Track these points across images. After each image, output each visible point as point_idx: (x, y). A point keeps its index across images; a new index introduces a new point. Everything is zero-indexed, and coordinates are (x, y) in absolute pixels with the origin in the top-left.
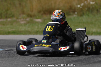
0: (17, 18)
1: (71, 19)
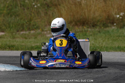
0: (43, 30)
1: (108, 32)
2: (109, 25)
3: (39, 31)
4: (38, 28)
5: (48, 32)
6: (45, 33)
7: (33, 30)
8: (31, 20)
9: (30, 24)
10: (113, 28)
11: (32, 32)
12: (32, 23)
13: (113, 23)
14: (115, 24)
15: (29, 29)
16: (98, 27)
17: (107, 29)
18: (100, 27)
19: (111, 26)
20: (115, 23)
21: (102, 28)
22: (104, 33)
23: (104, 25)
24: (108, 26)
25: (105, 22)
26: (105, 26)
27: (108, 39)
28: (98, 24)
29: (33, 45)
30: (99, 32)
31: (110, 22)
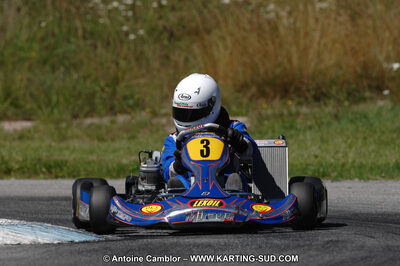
0: (155, 114)
1: (365, 117)
2: (368, 94)
3: (143, 115)
4: (139, 105)
6: (164, 121)
7: (123, 112)
8: (116, 81)
9: (114, 94)
10: (381, 103)
11: (121, 119)
12: (121, 89)
13: (379, 89)
14: (386, 92)
15: (112, 111)
16: (332, 102)
17: (361, 107)
18: (340, 102)
19: (372, 99)
20: (387, 88)
21: (346, 103)
22: (352, 121)
23: (349, 94)
24: (364, 99)
25: (354, 86)
26: (355, 97)
27: (365, 138)
28: (333, 91)
29: (125, 161)
30: (336, 117)
31: (370, 87)
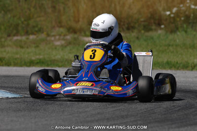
0: (48, 35)
1: (152, 38)
2: (154, 27)
3: (43, 36)
4: (40, 31)
5: (57, 37)
6: (53, 39)
7: (33, 34)
8: (29, 18)
9: (28, 25)
10: (160, 32)
11: (31, 37)
12: (31, 22)
13: (159, 25)
14: (163, 26)
15: (27, 33)
16: (136, 31)
17: (150, 34)
18: (140, 31)
19: (156, 30)
20: (163, 24)
21: (143, 32)
22: (145, 40)
23: (144, 26)
24: (151, 30)
25: (147, 23)
26: (147, 28)
28: (136, 26)
29: (33, 58)
30: (138, 38)
31: (155, 23)
